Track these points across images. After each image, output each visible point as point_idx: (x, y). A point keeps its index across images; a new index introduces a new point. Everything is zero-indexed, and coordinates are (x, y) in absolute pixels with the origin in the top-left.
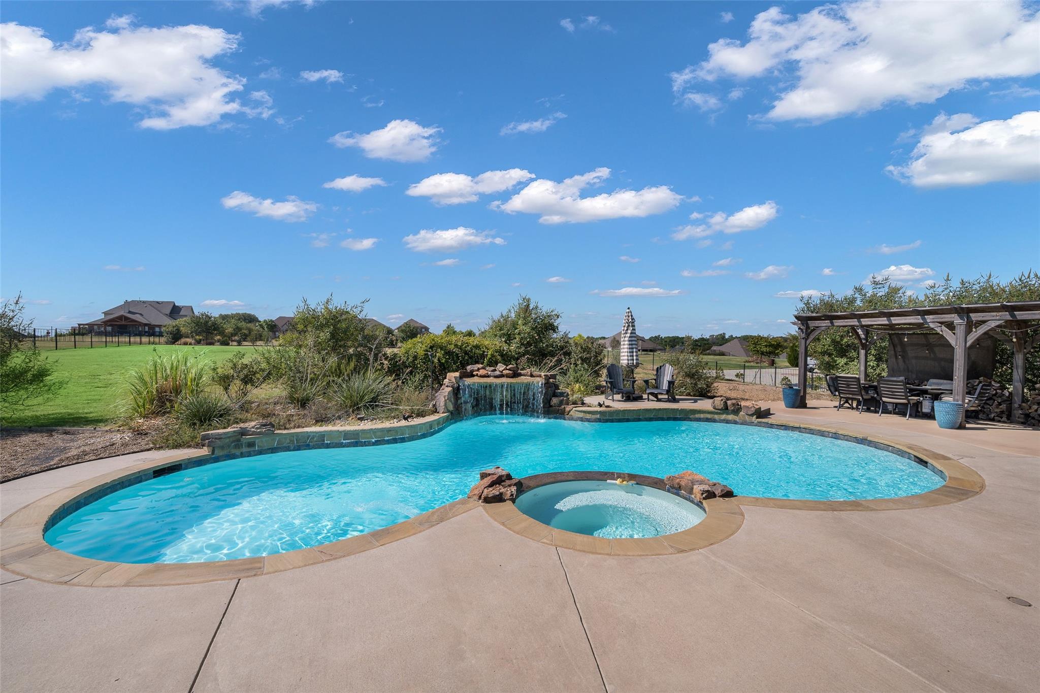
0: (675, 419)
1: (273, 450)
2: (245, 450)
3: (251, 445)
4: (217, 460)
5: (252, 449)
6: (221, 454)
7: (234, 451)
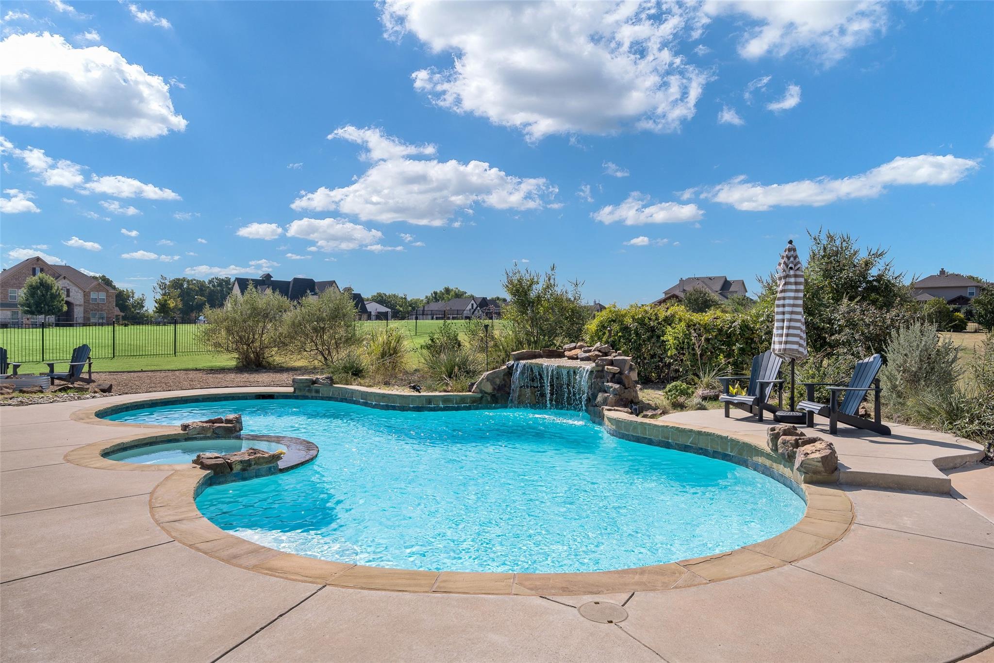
0: (725, 457)
1: (329, 399)
2: (314, 394)
3: (317, 391)
4: (297, 398)
5: (317, 395)
6: (300, 394)
7: (307, 394)
